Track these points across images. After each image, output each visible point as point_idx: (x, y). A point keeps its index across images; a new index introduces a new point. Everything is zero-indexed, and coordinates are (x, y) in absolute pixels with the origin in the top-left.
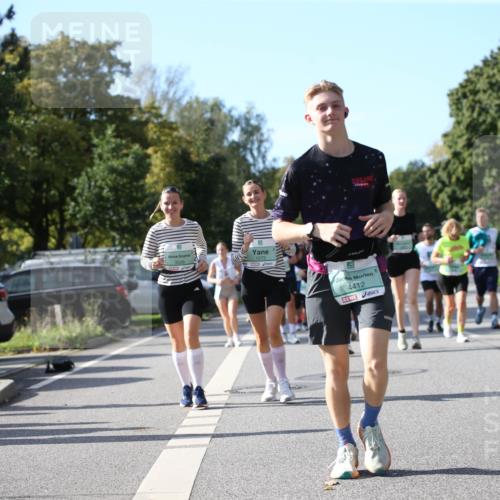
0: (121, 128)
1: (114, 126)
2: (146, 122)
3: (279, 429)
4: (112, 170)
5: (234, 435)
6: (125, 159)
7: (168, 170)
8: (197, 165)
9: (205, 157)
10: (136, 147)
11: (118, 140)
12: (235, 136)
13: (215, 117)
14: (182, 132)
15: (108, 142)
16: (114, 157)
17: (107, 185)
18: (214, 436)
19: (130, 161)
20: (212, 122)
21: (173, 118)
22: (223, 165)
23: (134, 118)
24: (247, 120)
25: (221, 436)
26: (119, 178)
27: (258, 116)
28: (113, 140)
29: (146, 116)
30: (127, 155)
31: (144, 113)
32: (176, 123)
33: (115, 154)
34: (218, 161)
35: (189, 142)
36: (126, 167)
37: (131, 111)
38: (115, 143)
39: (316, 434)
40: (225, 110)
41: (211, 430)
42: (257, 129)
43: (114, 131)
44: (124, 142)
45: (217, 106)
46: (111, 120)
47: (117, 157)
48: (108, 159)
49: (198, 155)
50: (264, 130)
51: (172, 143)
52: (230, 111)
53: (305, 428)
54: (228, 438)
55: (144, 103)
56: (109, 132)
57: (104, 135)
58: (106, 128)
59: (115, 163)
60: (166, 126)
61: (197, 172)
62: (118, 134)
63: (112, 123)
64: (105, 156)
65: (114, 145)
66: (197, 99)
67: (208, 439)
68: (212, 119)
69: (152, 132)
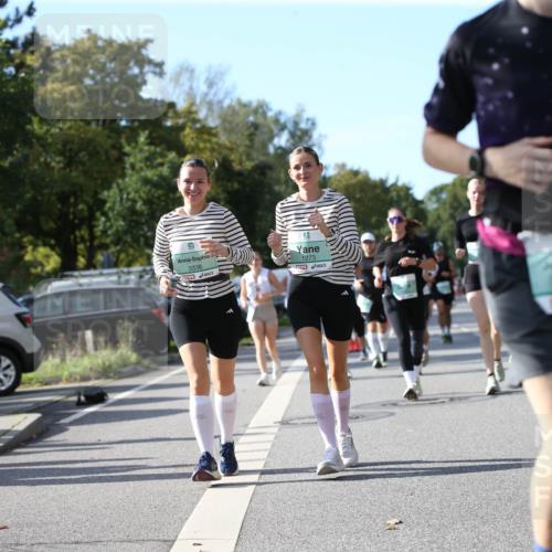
0: (154, 135)
1: (147, 132)
2: (183, 127)
4: (146, 181)
6: (160, 169)
8: (240, 174)
9: (249, 165)
10: (172, 155)
11: (152, 148)
12: (282, 140)
13: (260, 120)
14: (222, 139)
15: (141, 151)
16: (148, 167)
17: (140, 197)
19: (165, 171)
20: (256, 126)
21: (212, 123)
22: (269, 174)
23: (169, 124)
24: (296, 124)
26: (153, 190)
27: (308, 120)
28: (146, 148)
29: (181, 121)
30: (162, 164)
31: (181, 117)
32: (216, 128)
33: (148, 163)
34: (263, 168)
35: (230, 149)
36: (162, 177)
38: (149, 151)
40: (270, 114)
41: (260, 466)
42: (306, 133)
43: (147, 138)
44: (158, 150)
45: (261, 109)
46: (143, 126)
47: (152, 167)
48: (141, 169)
49: (240, 163)
50: (315, 135)
51: (212, 150)
52: (277, 114)
54: (280, 475)
55: (181, 105)
56: (142, 139)
57: (136, 142)
58: (138, 135)
59: (149, 174)
60: (205, 132)
61: (240, 183)
62: (151, 141)
63: (144, 129)
64: (138, 165)
65: (147, 154)
66: (239, 100)
67: (257, 476)
68: (256, 123)
69: (189, 137)
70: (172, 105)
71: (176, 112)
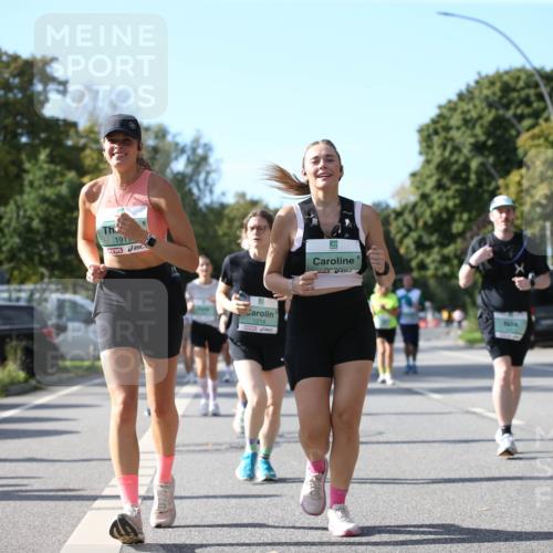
0: (55, 153)
1: (47, 151)
2: (83, 148)
3: (218, 493)
4: (44, 200)
6: (59, 188)
10: (72, 175)
11: (52, 167)
13: (161, 145)
15: (41, 168)
16: (47, 185)
17: (38, 216)
18: (145, 498)
19: (64, 190)
20: (155, 150)
23: (70, 143)
24: (194, 150)
26: (50, 209)
27: (205, 145)
28: (46, 166)
29: (82, 141)
30: (61, 183)
31: (82, 137)
33: (48, 181)
36: (60, 196)
37: (67, 134)
38: (49, 169)
39: (259, 499)
40: (169, 138)
41: (142, 492)
42: (204, 159)
43: (48, 156)
44: (58, 168)
45: (161, 133)
46: (45, 143)
47: (52, 185)
48: (40, 187)
50: (212, 160)
52: (175, 137)
55: (83, 125)
56: (43, 156)
57: (37, 160)
58: (39, 153)
59: (49, 192)
62: (52, 159)
63: (45, 147)
64: (37, 183)
65: (46, 172)
68: (156, 148)
69: (89, 158)
70: (74, 125)
71: (77, 132)
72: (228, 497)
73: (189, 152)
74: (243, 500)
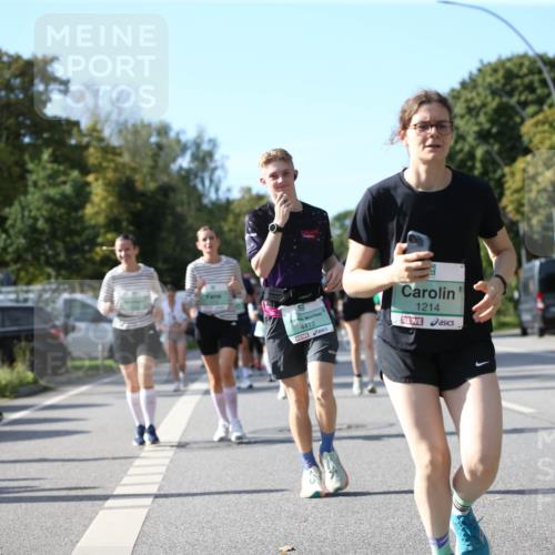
0: (58, 153)
1: (50, 150)
2: (87, 147)
3: (230, 488)
4: (48, 199)
5: (180, 495)
6: (63, 187)
7: (111, 199)
8: (143, 194)
9: (152, 186)
10: (75, 174)
11: (55, 166)
13: (164, 141)
14: (126, 158)
15: (44, 168)
16: (50, 185)
17: (42, 216)
18: (157, 496)
19: (68, 189)
20: (160, 147)
21: (115, 142)
22: (172, 195)
23: (73, 142)
24: (198, 146)
25: (166, 496)
26: (55, 208)
27: (210, 141)
28: (49, 166)
29: (85, 140)
30: (64, 183)
31: (85, 136)
32: (120, 147)
33: (51, 181)
34: (166, 190)
35: (134, 170)
36: (64, 196)
37: (69, 133)
38: (52, 169)
39: (272, 494)
40: (172, 134)
41: (154, 490)
42: (210, 155)
43: (50, 156)
44: (62, 168)
45: (163, 130)
46: (47, 143)
47: (55, 185)
48: (44, 187)
49: (144, 183)
50: (217, 156)
51: (116, 170)
52: (178, 134)
53: (259, 488)
54: (173, 499)
55: (85, 124)
56: (46, 156)
57: (40, 160)
58: (41, 152)
59: (52, 192)
60: (109, 151)
61: (143, 203)
62: (55, 159)
63: (47, 147)
64: (41, 183)
65: (49, 172)
66: (142, 121)
67: (151, 499)
68: (160, 144)
69: (93, 156)
70: (77, 124)
71: (80, 131)
72: (240, 492)
73: (193, 149)
74: (255, 495)
